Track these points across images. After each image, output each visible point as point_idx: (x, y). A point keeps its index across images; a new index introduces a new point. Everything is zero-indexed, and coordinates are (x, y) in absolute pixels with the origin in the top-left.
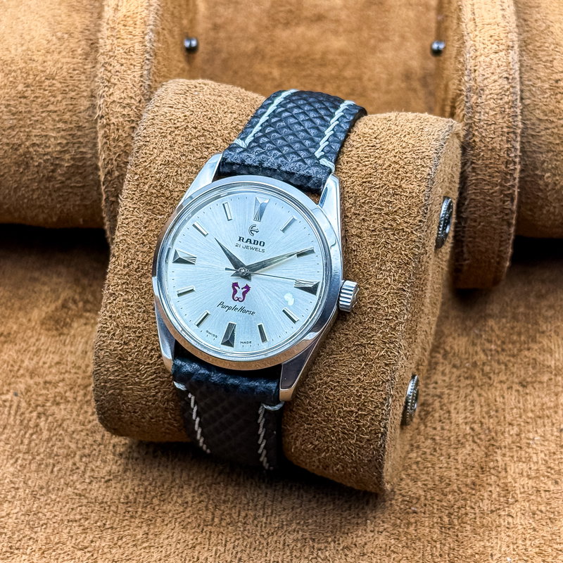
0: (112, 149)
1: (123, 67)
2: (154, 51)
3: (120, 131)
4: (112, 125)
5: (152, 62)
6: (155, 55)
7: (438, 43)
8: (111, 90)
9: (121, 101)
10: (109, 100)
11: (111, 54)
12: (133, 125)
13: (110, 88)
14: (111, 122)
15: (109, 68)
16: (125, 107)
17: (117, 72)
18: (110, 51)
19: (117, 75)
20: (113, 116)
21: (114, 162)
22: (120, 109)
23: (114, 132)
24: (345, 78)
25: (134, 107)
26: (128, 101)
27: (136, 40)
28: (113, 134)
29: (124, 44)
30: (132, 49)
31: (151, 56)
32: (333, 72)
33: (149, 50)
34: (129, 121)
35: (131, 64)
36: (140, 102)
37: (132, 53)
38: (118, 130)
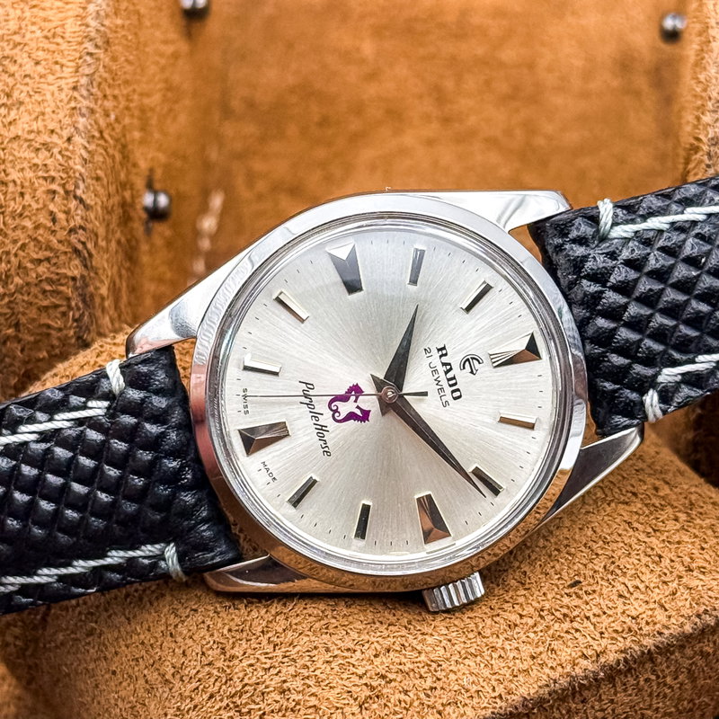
0: (9, 232)
1: (40, 69)
2: (104, 35)
3: (27, 197)
4: (11, 185)
5: (98, 59)
6: (108, 42)
7: (674, 17)
8: (13, 114)
9: (32, 136)
10: (6, 134)
11: (17, 38)
12: (54, 187)
13: (10, 109)
14: (10, 178)
15: (12, 68)
16: (38, 150)
17: (26, 76)
18: (15, 33)
19: (27, 84)
20: (13, 167)
21: (13, 259)
22: (28, 154)
23: (14, 199)
24: (501, 65)
25: (56, 151)
26: (45, 138)
27: (70, 13)
28: (12, 203)
29: (45, 20)
30: (59, 30)
31: (97, 46)
32: (480, 51)
33: (93, 34)
34: (45, 179)
35: (56, 63)
36: (69, 140)
37: (59, 40)
38: (22, 194)
